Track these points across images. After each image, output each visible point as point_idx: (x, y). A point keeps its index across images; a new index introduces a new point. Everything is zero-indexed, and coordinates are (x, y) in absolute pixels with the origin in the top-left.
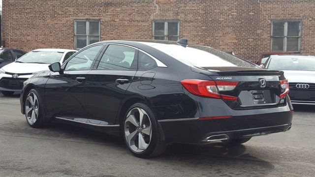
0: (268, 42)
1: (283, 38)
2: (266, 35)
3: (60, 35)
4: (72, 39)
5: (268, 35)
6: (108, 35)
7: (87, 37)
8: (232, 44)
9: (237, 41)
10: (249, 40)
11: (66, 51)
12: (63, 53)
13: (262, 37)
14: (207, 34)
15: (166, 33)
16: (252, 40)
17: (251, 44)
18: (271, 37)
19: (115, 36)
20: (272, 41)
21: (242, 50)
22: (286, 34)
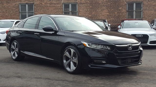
0: (125, 14)
1: (133, 12)
2: (124, 10)
3: (12, 12)
4: (19, 14)
5: (125, 10)
6: (38, 12)
7: (27, 13)
8: (106, 15)
9: (109, 14)
10: (115, 13)
11: (16, 21)
12: (14, 22)
13: (122, 11)
14: (92, 10)
15: (70, 10)
16: (117, 13)
17: (116, 15)
18: (127, 11)
19: (42, 12)
20: (127, 13)
21: (111, 18)
22: (134, 9)
